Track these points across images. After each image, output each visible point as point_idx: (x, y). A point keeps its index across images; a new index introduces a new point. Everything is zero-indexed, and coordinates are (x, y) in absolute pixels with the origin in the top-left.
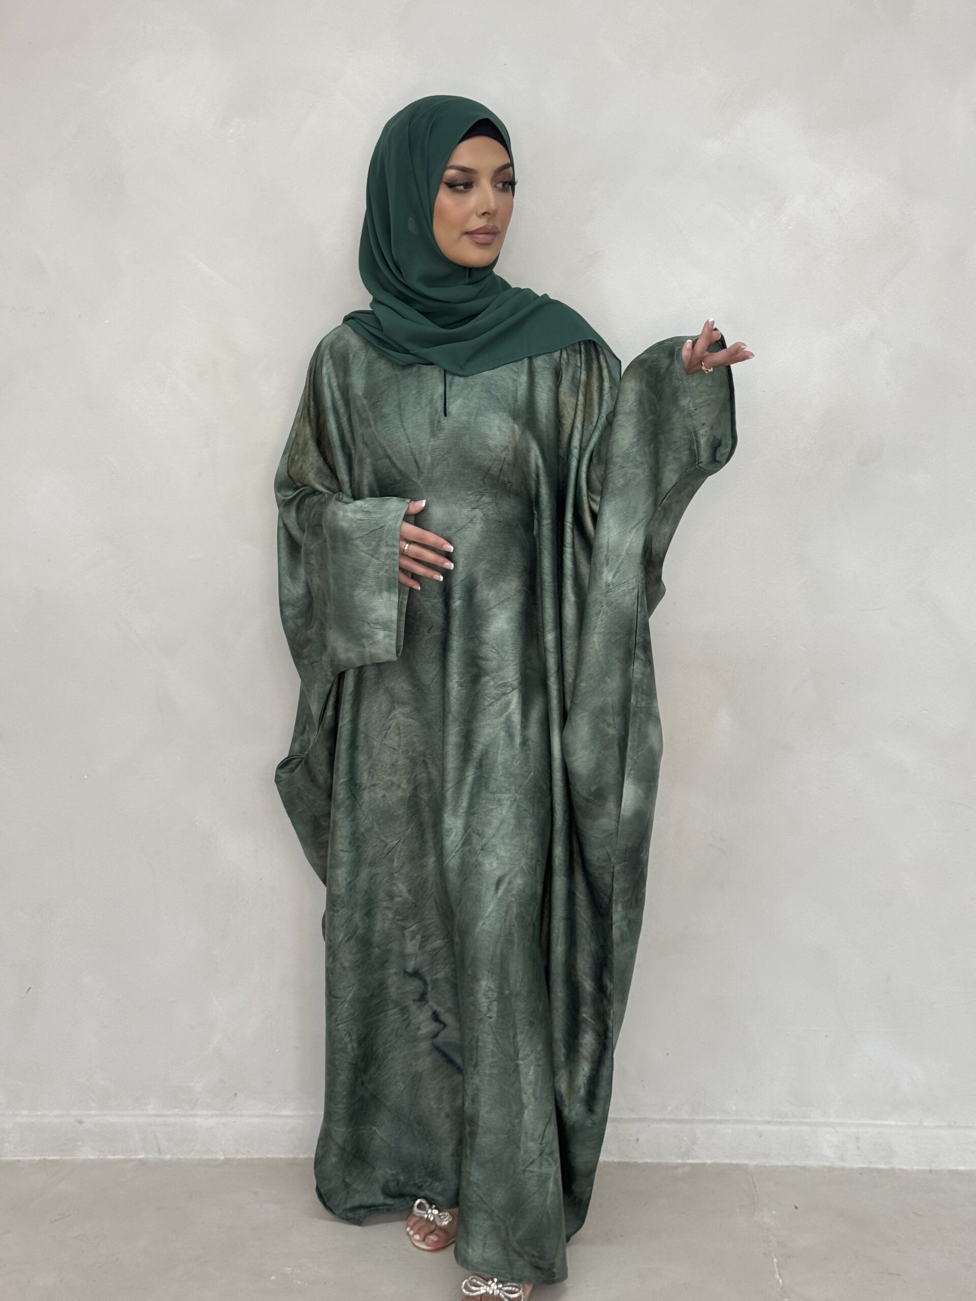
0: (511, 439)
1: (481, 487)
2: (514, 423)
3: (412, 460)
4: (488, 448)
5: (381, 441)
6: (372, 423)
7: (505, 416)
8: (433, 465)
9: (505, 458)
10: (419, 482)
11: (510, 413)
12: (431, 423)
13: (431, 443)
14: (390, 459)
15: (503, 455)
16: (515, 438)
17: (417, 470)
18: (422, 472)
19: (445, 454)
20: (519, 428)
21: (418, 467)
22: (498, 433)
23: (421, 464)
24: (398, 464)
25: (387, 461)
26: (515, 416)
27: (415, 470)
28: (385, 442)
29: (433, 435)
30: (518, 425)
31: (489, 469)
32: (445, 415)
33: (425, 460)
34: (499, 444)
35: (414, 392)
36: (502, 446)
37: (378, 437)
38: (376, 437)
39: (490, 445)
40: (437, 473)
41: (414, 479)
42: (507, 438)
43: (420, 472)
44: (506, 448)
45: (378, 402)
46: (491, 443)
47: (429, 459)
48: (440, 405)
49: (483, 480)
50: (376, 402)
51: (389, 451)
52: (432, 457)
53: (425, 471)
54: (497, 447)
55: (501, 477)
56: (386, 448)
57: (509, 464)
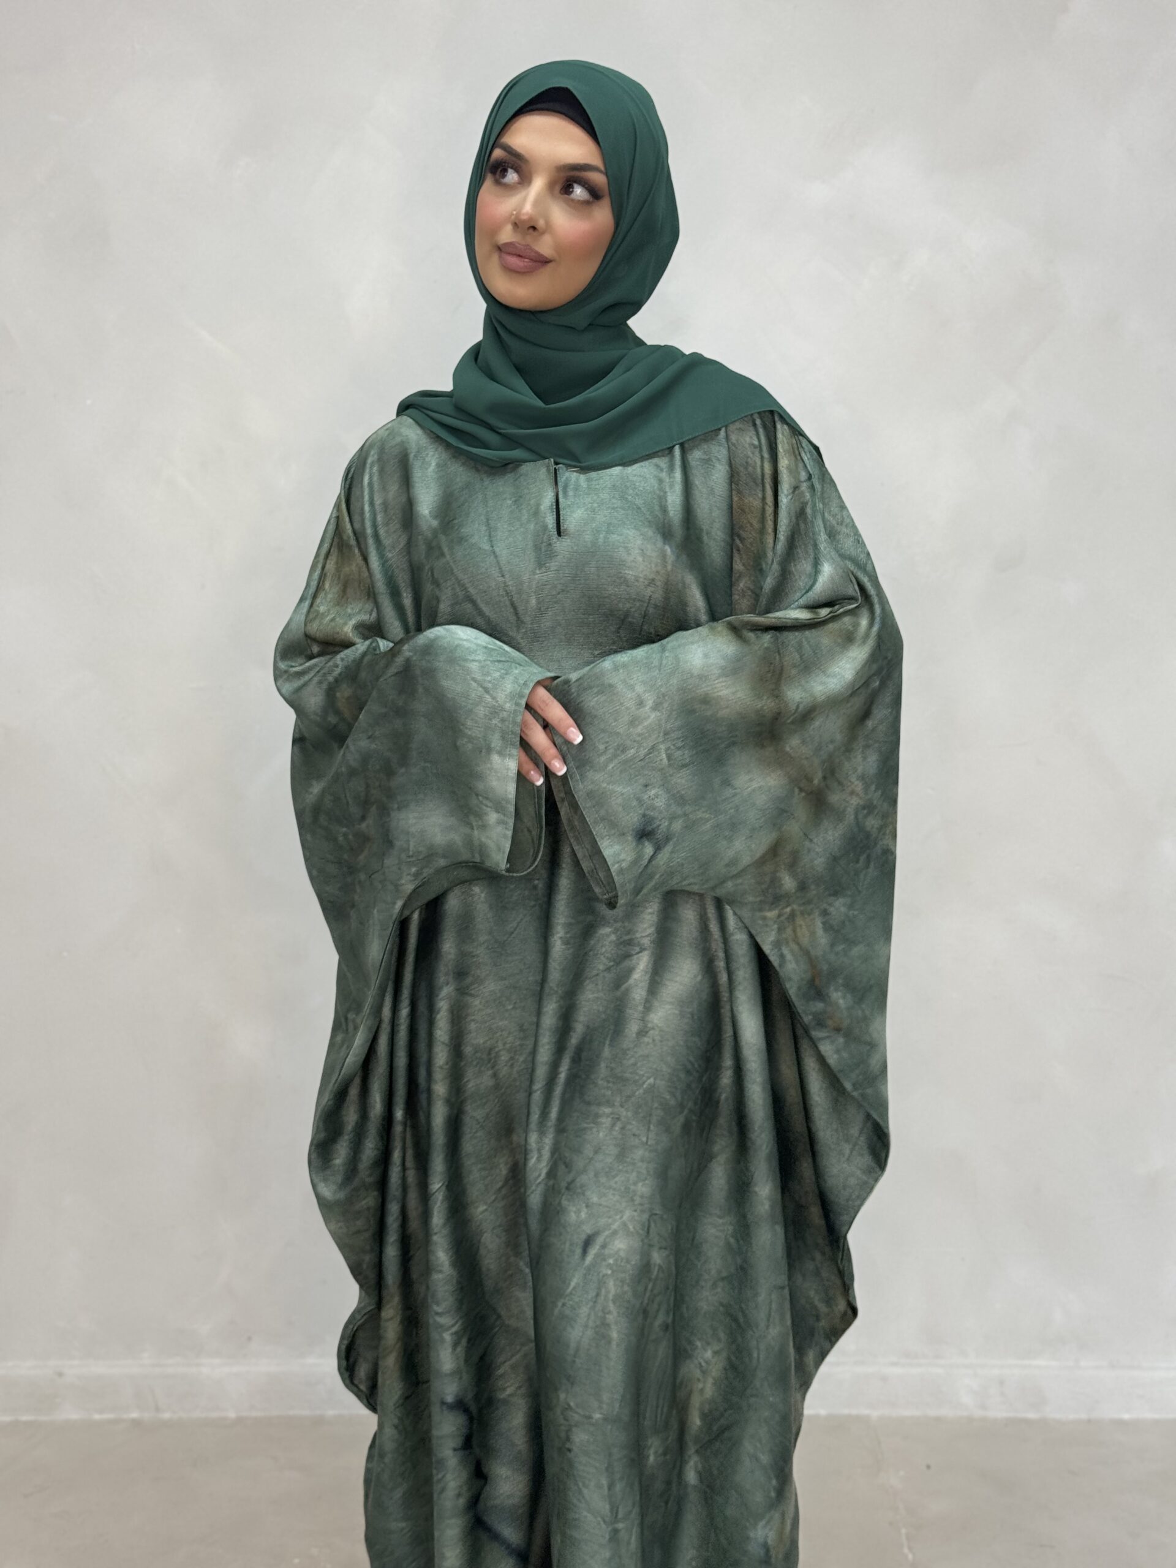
0: (659, 568)
1: (614, 643)
2: (664, 544)
3: (508, 603)
4: (626, 582)
5: (461, 576)
6: (446, 550)
7: (650, 533)
8: (540, 611)
9: (650, 597)
10: (520, 636)
11: (658, 529)
12: (537, 548)
13: (537, 576)
14: (473, 602)
15: (648, 592)
16: (666, 566)
17: (514, 618)
18: (522, 622)
19: (559, 594)
20: (672, 551)
21: (516, 614)
22: (640, 559)
23: (521, 609)
24: (486, 609)
25: (470, 606)
26: (666, 533)
27: (513, 618)
28: (466, 577)
29: (540, 565)
30: (671, 548)
31: (627, 615)
32: (559, 533)
33: (527, 602)
34: (641, 575)
35: (509, 502)
36: (645, 579)
37: (455, 570)
38: (452, 570)
39: (629, 577)
40: (547, 623)
41: (511, 633)
42: (653, 566)
43: (519, 621)
44: (652, 581)
45: (455, 519)
46: (630, 574)
47: (533, 601)
48: (550, 521)
49: (617, 631)
50: (453, 520)
51: (472, 591)
52: (538, 599)
53: (527, 619)
54: (637, 581)
55: (645, 627)
56: (467, 585)
57: (656, 607)
